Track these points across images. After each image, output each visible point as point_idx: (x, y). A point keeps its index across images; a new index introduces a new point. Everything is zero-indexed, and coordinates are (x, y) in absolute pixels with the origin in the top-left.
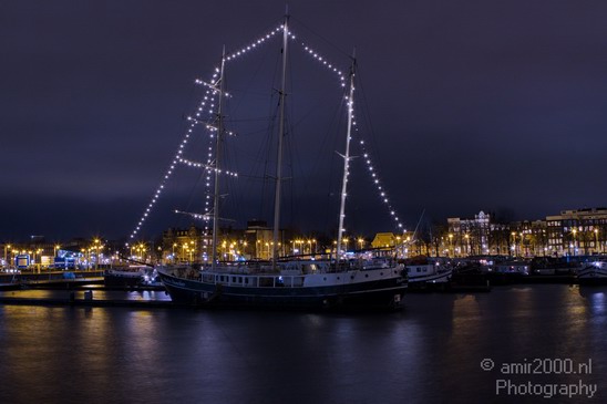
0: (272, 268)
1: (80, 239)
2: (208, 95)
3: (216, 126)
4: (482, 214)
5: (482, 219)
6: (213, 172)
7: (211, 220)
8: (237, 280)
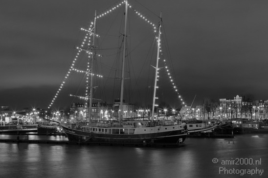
0: (119, 124)
1: (27, 109)
2: (87, 36)
3: (91, 52)
4: (238, 96)
5: (238, 99)
6: (90, 75)
7: (89, 100)
8: (101, 130)
